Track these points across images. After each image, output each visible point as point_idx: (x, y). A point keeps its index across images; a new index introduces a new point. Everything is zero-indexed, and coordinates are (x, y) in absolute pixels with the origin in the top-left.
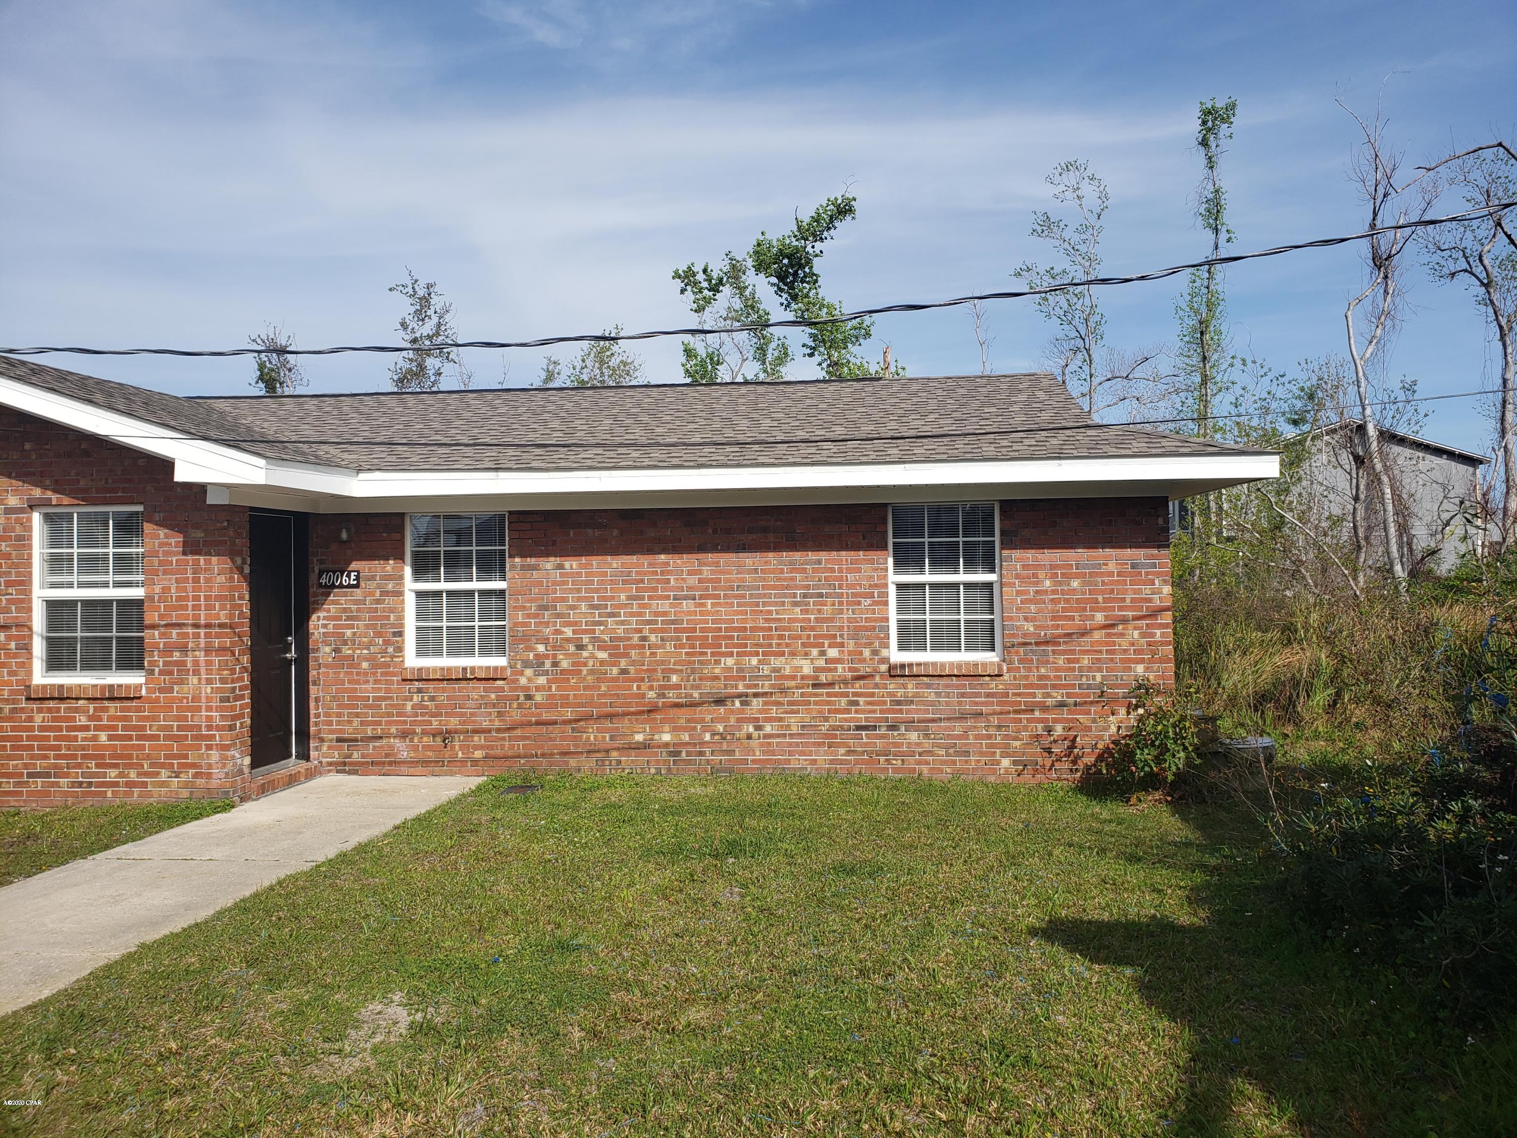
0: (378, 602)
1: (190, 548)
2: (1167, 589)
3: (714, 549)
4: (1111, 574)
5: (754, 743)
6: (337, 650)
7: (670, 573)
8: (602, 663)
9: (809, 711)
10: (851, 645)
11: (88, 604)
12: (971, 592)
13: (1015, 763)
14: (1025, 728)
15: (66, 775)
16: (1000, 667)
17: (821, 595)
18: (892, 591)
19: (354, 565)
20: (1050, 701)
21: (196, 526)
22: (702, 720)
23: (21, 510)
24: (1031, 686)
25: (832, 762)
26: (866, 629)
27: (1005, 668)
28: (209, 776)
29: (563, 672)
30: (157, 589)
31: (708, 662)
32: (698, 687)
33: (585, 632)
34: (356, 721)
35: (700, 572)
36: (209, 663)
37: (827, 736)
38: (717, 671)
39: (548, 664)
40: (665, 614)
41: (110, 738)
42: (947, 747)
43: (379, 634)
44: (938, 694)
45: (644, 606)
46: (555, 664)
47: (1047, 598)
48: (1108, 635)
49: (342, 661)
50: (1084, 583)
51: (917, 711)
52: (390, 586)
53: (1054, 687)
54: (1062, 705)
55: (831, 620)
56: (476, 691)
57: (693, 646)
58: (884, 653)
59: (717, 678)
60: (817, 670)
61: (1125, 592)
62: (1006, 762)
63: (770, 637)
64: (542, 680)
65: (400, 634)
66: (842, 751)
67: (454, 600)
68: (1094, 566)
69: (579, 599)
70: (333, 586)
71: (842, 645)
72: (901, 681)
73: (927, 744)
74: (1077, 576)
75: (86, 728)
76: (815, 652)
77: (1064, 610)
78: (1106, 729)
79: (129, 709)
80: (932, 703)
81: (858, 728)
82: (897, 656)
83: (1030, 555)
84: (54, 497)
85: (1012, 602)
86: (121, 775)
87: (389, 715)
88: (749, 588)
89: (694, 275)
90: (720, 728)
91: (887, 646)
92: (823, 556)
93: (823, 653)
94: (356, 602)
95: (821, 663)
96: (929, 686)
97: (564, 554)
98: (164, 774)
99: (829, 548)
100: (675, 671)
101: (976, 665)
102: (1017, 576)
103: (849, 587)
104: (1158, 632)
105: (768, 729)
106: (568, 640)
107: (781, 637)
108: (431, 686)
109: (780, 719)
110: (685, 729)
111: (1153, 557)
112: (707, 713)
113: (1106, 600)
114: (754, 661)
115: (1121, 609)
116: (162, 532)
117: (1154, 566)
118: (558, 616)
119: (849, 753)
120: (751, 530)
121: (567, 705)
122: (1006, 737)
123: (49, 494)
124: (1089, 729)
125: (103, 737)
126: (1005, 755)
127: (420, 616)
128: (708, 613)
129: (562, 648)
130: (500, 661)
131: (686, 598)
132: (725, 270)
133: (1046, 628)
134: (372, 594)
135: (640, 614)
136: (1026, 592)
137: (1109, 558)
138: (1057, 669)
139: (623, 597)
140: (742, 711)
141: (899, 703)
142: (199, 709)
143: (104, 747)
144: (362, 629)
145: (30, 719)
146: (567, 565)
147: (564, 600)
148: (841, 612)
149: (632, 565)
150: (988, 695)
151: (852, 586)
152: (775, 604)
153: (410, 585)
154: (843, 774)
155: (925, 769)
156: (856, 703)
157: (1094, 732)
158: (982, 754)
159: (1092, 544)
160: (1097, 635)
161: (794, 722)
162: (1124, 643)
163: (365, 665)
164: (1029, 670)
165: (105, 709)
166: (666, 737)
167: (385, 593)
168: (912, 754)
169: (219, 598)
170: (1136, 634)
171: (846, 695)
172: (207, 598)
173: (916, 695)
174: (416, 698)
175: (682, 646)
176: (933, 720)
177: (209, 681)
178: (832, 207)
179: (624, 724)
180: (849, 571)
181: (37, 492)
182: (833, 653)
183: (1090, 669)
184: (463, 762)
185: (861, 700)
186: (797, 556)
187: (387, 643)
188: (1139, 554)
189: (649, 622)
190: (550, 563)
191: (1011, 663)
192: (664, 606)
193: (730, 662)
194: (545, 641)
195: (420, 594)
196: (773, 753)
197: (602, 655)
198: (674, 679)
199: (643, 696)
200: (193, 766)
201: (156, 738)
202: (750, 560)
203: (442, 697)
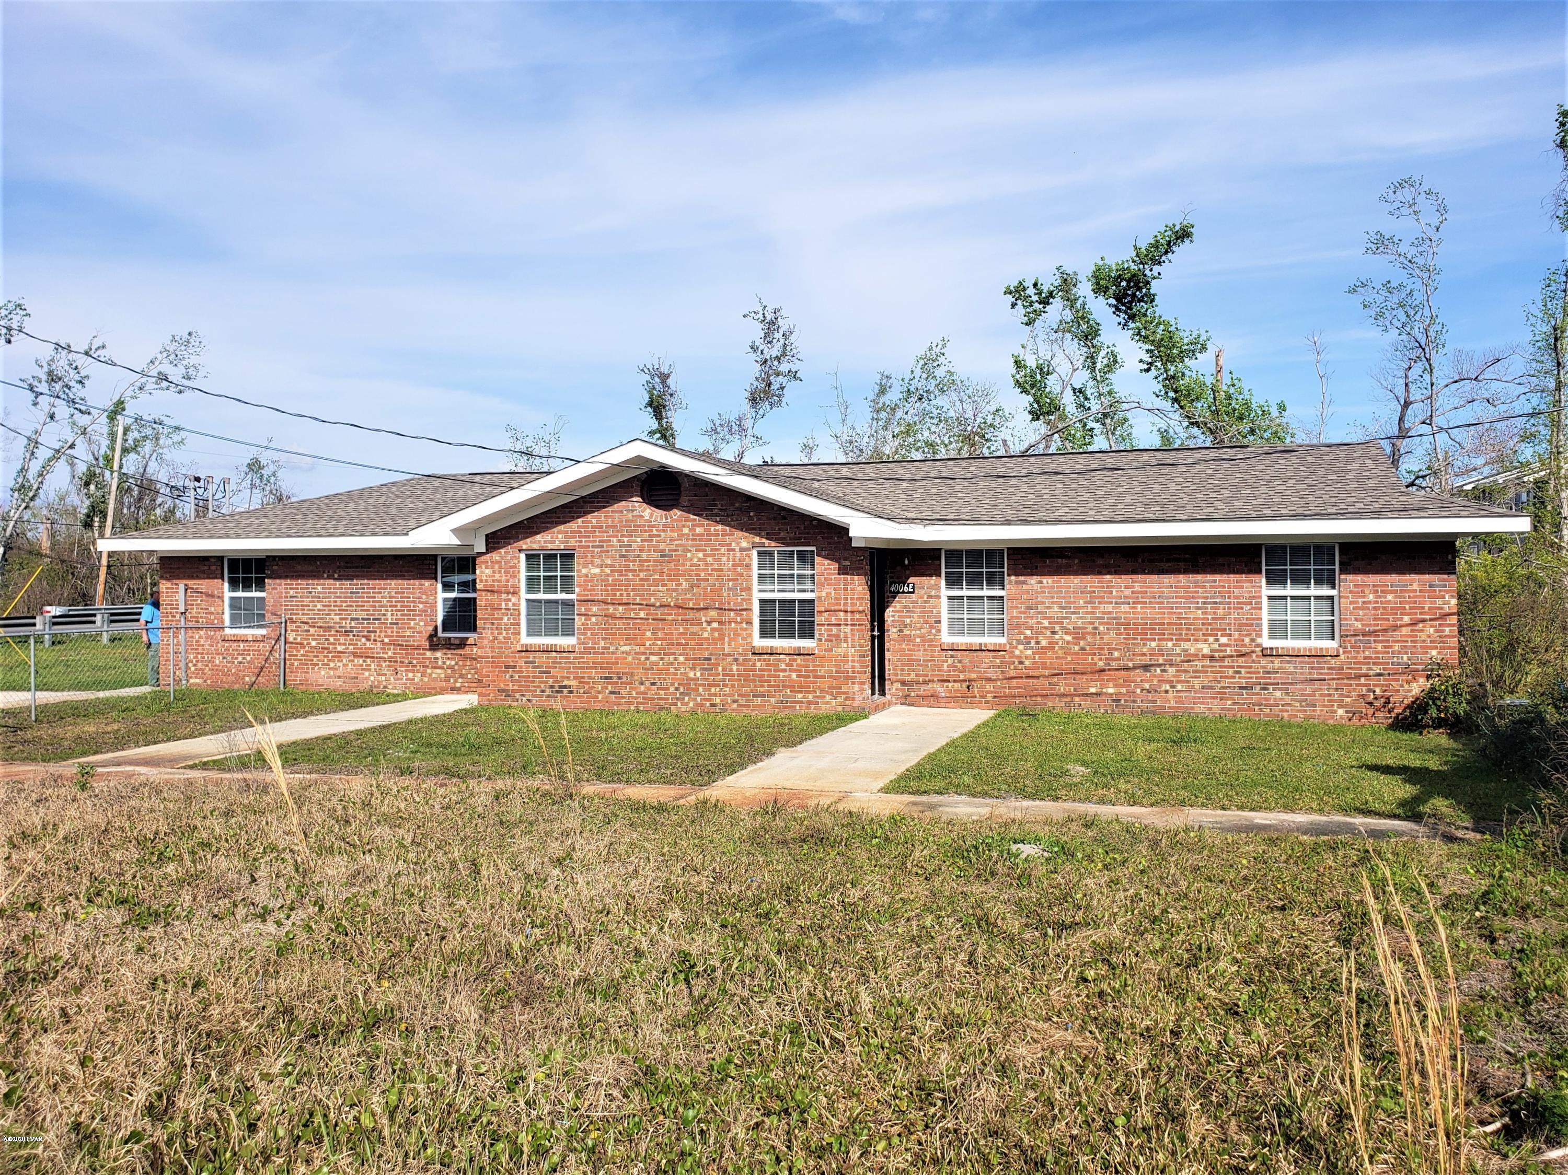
0: (926, 602)
1: (843, 571)
2: (1454, 601)
3: (1143, 572)
4: (1415, 591)
5: (1170, 695)
6: (901, 631)
7: (1113, 587)
8: (1068, 643)
9: (1207, 677)
10: (1236, 635)
11: (781, 601)
12: (1319, 602)
13: (1347, 712)
14: (1354, 690)
15: (774, 696)
16: (1338, 651)
17: (1216, 603)
18: (1265, 601)
19: (911, 580)
20: (1371, 672)
21: (845, 559)
22: (1135, 681)
23: (749, 549)
24: (1359, 663)
25: (1222, 709)
26: (1247, 625)
27: (1341, 650)
28: (853, 699)
29: (1042, 648)
30: (824, 594)
31: (1138, 644)
32: (1132, 660)
33: (1057, 623)
34: (913, 674)
35: (1133, 587)
36: (853, 636)
37: (1219, 693)
38: (1145, 650)
39: (1033, 643)
40: (1110, 613)
41: (798, 676)
42: (1301, 701)
43: (927, 622)
44: (1296, 668)
45: (1096, 608)
46: (1037, 643)
47: (1371, 606)
48: (1412, 631)
49: (903, 637)
50: (1396, 597)
51: (1281, 678)
52: (933, 593)
53: (1374, 664)
54: (1380, 675)
55: (1223, 619)
56: (987, 658)
57: (1128, 634)
58: (1259, 640)
59: (1145, 654)
60: (1212, 651)
61: (1425, 603)
62: (1341, 712)
63: (1181, 629)
64: (1029, 652)
65: (939, 622)
66: (1229, 702)
67: (971, 602)
68: (1403, 586)
69: (1053, 603)
70: (898, 592)
71: (1230, 635)
72: (1270, 658)
73: (1288, 699)
74: (1391, 592)
75: (785, 671)
76: (1211, 639)
77: (1382, 614)
78: (1410, 691)
79: (808, 661)
80: (1291, 673)
81: (1241, 688)
82: (1266, 642)
83: (1359, 578)
84: (767, 542)
85: (1346, 608)
86: (804, 697)
87: (933, 671)
88: (1167, 598)
89: (1024, 289)
90: (1147, 686)
91: (1261, 636)
92: (1218, 577)
93: (1217, 640)
94: (912, 602)
95: (1216, 646)
96: (1289, 662)
97: (1042, 574)
98: (828, 697)
99: (1221, 572)
100: (1116, 650)
101: (1322, 649)
102: (1351, 592)
103: (1235, 598)
104: (1447, 629)
105: (1179, 687)
106: (1046, 628)
107: (1188, 629)
108: (959, 653)
109: (1188, 682)
110: (1123, 686)
111: (1444, 580)
112: (1138, 675)
113: (1411, 608)
114: (1170, 644)
115: (1421, 614)
116: (826, 562)
117: (1445, 586)
118: (1039, 613)
119: (1234, 704)
120: (1168, 561)
121: (1046, 668)
122: (1341, 695)
123: (764, 540)
124: (1398, 691)
125: (794, 675)
126: (1340, 707)
127: (951, 611)
128: (1138, 613)
129: (1042, 633)
130: (1002, 640)
131: (1123, 603)
132: (1056, 284)
133: (1370, 625)
134: (922, 597)
135: (1093, 613)
136: (1357, 602)
137: (1414, 580)
138: (1378, 652)
139: (1081, 601)
140: (1162, 676)
141: (1268, 673)
142: (847, 661)
143: (794, 681)
144: (916, 619)
145: (754, 665)
146: (1045, 581)
147: (1043, 603)
148: (1230, 614)
149: (1088, 582)
150: (1329, 669)
151: (1238, 597)
152: (1184, 608)
153: (945, 592)
154: (1229, 717)
155: (1285, 715)
156: (1239, 672)
157: (1402, 693)
158: (1324, 706)
159: (1401, 572)
160: (1405, 630)
161: (1197, 683)
162: (1423, 636)
163: (918, 640)
164: (1358, 652)
165: (795, 660)
166: (1111, 691)
167: (930, 597)
168: (1277, 705)
169: (858, 599)
170: (1432, 630)
171: (1233, 667)
172: (852, 599)
173: (1280, 668)
174: (950, 661)
175: (1121, 634)
176: (1292, 684)
177: (853, 646)
178: (1169, 233)
179: (1082, 680)
180: (1235, 587)
181: (757, 539)
182: (1224, 640)
183: (1399, 653)
184: (980, 702)
185: (1243, 670)
186: (1199, 577)
187: (931, 627)
188: (1435, 578)
189: (1098, 618)
190: (1033, 580)
191: (1346, 648)
192: (1109, 608)
193: (1153, 644)
194: (1031, 628)
195: (951, 598)
196: (1182, 703)
197: (1068, 638)
198: (1116, 654)
199: (1095, 664)
200: (845, 693)
201: (823, 677)
202: (1166, 579)
203: (966, 661)
